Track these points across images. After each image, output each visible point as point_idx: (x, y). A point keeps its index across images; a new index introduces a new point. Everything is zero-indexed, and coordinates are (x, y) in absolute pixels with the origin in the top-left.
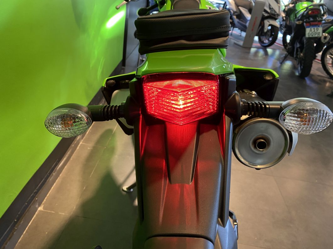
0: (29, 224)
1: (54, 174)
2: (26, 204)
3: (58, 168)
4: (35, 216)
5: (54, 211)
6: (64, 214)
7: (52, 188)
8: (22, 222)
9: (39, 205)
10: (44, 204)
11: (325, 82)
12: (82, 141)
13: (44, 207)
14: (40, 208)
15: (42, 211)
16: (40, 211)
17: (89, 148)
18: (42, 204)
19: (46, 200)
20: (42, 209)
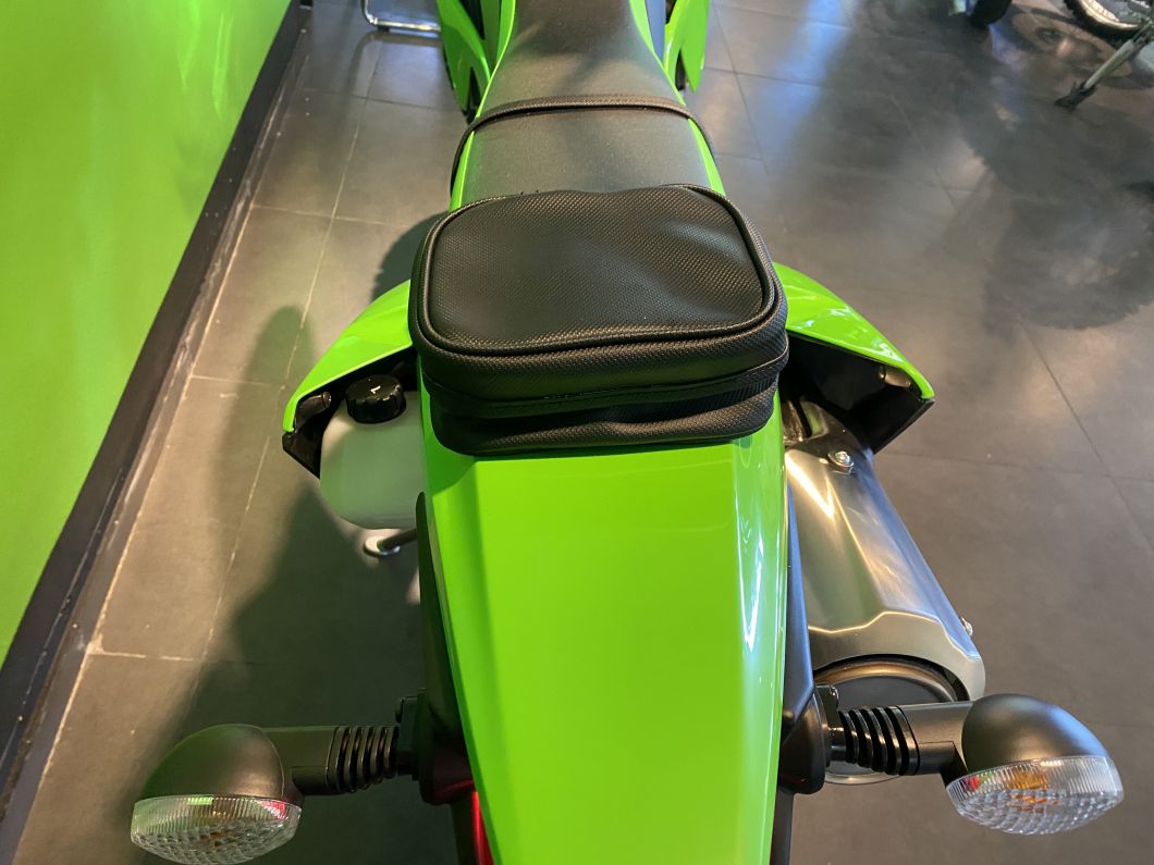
0: (68, 709)
1: (117, 522)
2: (44, 654)
3: (127, 499)
4: (80, 677)
5: (141, 653)
6: (177, 659)
7: (120, 566)
8: (43, 716)
9: (88, 640)
10: (100, 630)
11: (1056, 36)
12: (194, 365)
13: (103, 642)
14: (94, 648)
15: (102, 656)
16: (95, 657)
17: (222, 396)
18: (96, 632)
19: (107, 614)
20: (100, 651)
